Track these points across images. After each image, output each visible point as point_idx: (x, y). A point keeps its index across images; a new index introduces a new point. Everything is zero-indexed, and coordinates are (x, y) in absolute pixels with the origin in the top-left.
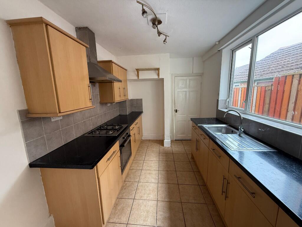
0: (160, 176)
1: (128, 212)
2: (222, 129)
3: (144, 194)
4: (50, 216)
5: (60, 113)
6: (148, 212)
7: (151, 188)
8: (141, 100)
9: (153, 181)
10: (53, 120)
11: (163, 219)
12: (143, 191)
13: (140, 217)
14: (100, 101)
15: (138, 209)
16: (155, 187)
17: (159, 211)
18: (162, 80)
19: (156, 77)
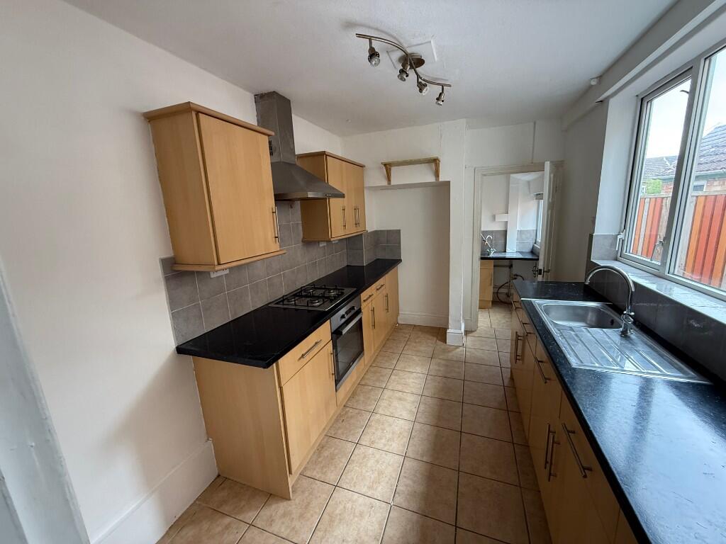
0: (422, 407)
1: (341, 464)
2: (588, 315)
3: (381, 439)
4: (208, 439)
5: (219, 264)
6: (381, 473)
7: (396, 429)
8: (399, 232)
9: (405, 415)
10: (213, 275)
11: (408, 494)
12: (379, 433)
13: (362, 479)
14: (303, 238)
15: (361, 463)
16: (406, 428)
17: (405, 477)
18: (447, 184)
19: (431, 179)
